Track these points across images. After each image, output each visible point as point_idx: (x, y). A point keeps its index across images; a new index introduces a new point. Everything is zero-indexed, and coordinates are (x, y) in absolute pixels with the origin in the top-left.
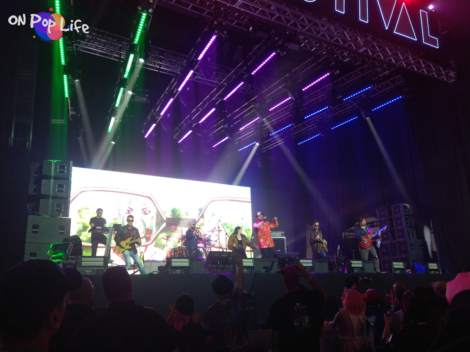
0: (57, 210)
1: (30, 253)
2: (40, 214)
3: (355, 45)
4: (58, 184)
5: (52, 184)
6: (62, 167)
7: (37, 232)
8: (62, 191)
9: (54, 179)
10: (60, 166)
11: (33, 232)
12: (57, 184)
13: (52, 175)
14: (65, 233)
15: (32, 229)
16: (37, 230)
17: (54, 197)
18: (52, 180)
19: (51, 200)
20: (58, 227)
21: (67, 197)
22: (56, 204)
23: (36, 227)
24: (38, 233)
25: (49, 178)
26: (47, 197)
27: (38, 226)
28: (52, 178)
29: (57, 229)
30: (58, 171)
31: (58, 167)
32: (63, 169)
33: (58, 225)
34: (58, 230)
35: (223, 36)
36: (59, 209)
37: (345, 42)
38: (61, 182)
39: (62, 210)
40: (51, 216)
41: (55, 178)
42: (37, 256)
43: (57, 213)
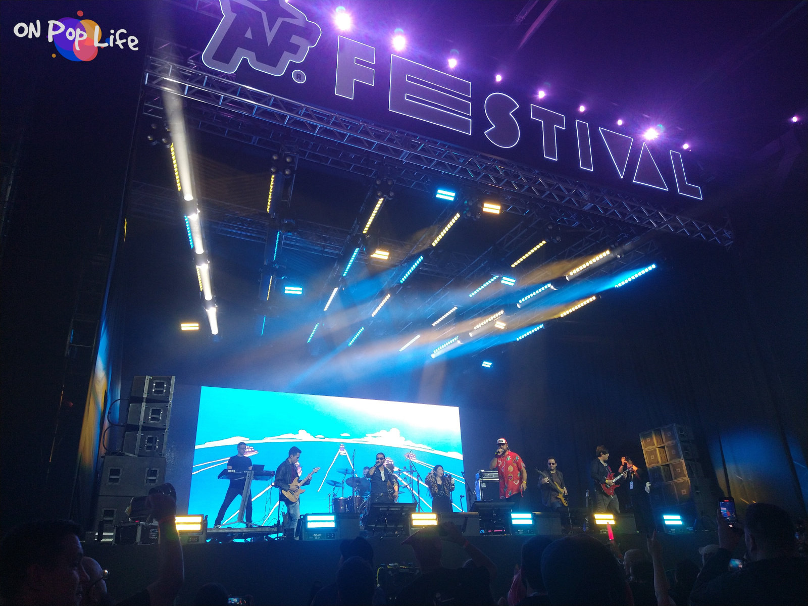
0: (148, 447)
1: (105, 511)
2: (124, 454)
3: (578, 202)
4: (153, 409)
5: (143, 408)
6: (160, 385)
7: (116, 480)
8: (158, 419)
9: (146, 402)
10: (156, 383)
11: (111, 480)
12: (151, 410)
13: (145, 396)
14: (157, 481)
15: (110, 475)
16: (117, 477)
17: (145, 428)
18: (144, 404)
19: (140, 433)
20: (147, 471)
21: (164, 427)
22: (147, 438)
23: (115, 472)
24: (118, 482)
25: (139, 400)
26: (135, 428)
27: (119, 470)
28: (145, 400)
29: (146, 475)
30: (153, 390)
31: (154, 385)
32: (161, 388)
33: (148, 469)
34: (148, 476)
35: (390, 199)
36: (151, 445)
37: (562, 198)
38: (157, 406)
39: (155, 447)
40: (139, 456)
41: (148, 401)
42: (115, 516)
43: (147, 451)
